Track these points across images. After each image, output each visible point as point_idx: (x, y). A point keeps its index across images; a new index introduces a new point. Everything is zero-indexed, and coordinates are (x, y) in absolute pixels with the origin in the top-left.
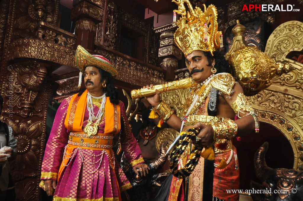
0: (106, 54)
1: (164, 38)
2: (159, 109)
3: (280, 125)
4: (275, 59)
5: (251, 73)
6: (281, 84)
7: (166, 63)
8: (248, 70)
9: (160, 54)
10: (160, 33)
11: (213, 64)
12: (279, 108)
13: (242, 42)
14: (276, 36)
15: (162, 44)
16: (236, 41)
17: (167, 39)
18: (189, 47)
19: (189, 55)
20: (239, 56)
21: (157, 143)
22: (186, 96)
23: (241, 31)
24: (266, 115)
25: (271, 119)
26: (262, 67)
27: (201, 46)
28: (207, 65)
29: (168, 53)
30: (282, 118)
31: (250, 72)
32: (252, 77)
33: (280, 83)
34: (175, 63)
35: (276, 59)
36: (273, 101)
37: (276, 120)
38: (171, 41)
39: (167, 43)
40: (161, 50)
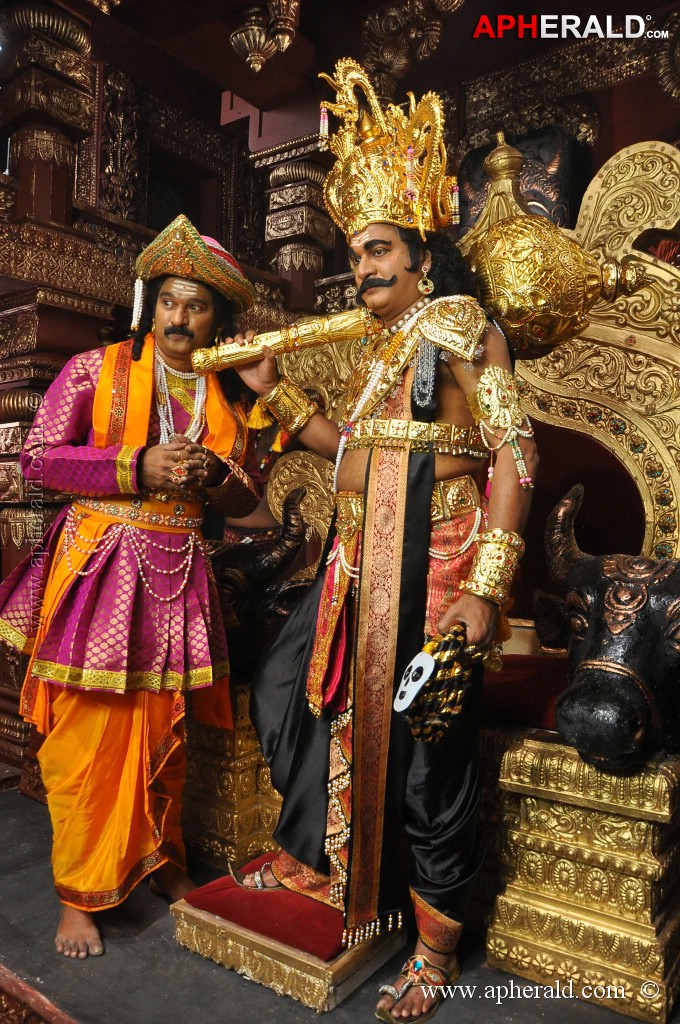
0: (110, 235)
1: (280, 183)
2: (275, 403)
3: (614, 437)
4: (604, 251)
5: (531, 294)
6: (617, 323)
7: (288, 259)
8: (525, 286)
9: (271, 233)
10: (268, 170)
11: (426, 267)
12: (612, 390)
13: (512, 199)
14: (607, 183)
15: (275, 203)
16: (496, 195)
17: (291, 187)
18: (359, 212)
19: (356, 234)
20: (499, 244)
21: (271, 495)
22: (352, 357)
23: (511, 167)
24: (576, 409)
25: (590, 421)
26: (562, 277)
27: (394, 211)
28: (406, 268)
29: (295, 228)
30: (618, 417)
31: (529, 291)
32: (536, 306)
33: (617, 318)
34: (315, 259)
35: (607, 249)
36: (597, 370)
37: (603, 423)
38: (302, 192)
39: (290, 200)
40: (272, 221)
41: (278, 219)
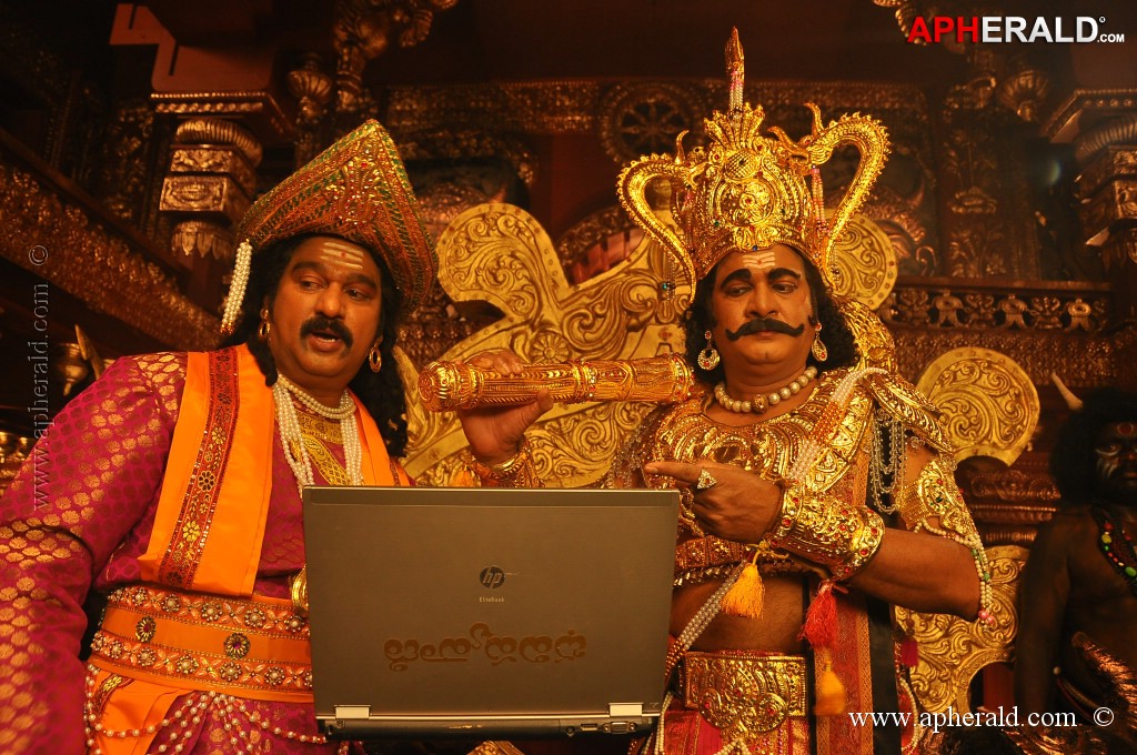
1: (192, 141)
7: (191, 240)
9: (169, 198)
10: (179, 120)
15: (182, 164)
17: (208, 149)
19: (754, 251)
27: (803, 236)
28: (809, 318)
34: (226, 247)
38: (224, 159)
39: (205, 165)
40: (173, 185)
41: (183, 185)
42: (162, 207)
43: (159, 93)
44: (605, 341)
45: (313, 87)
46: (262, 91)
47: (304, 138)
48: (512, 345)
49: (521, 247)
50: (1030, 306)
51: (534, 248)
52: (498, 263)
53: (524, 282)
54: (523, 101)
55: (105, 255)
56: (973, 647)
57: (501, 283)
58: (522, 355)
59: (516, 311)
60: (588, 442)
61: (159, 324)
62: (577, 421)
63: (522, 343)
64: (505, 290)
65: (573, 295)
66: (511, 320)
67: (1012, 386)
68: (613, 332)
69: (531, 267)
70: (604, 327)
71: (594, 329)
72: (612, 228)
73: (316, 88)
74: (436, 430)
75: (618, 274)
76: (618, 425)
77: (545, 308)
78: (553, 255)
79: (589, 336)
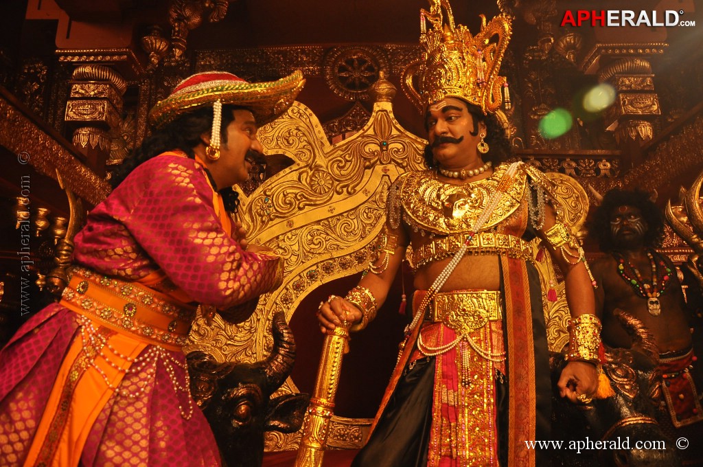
1: (84, 79)
7: (86, 139)
9: (71, 114)
10: (72, 66)
11: (483, 134)
13: (392, 115)
15: (77, 92)
17: (93, 84)
18: (439, 88)
19: (435, 103)
27: (466, 91)
28: (470, 132)
38: (104, 90)
39: (92, 93)
40: (72, 106)
41: (79, 105)
42: (66, 119)
43: (61, 49)
44: (352, 175)
45: (158, 46)
46: (126, 48)
47: (144, 83)
48: (299, 179)
49: (302, 124)
50: (578, 165)
51: (309, 125)
52: (289, 133)
53: (305, 143)
54: (278, 58)
55: (45, 140)
56: (561, 333)
57: (291, 144)
58: (306, 184)
59: (300, 160)
60: (345, 231)
61: (76, 184)
62: (339, 220)
63: (305, 177)
64: (294, 148)
65: (333, 150)
66: (298, 165)
67: (574, 193)
68: (356, 169)
69: (308, 134)
70: (351, 167)
71: (346, 168)
72: (335, 132)
73: (160, 47)
74: (258, 228)
75: (358, 137)
76: (361, 221)
77: (317, 157)
78: (320, 128)
79: (343, 172)
